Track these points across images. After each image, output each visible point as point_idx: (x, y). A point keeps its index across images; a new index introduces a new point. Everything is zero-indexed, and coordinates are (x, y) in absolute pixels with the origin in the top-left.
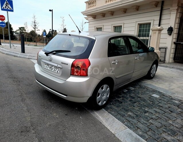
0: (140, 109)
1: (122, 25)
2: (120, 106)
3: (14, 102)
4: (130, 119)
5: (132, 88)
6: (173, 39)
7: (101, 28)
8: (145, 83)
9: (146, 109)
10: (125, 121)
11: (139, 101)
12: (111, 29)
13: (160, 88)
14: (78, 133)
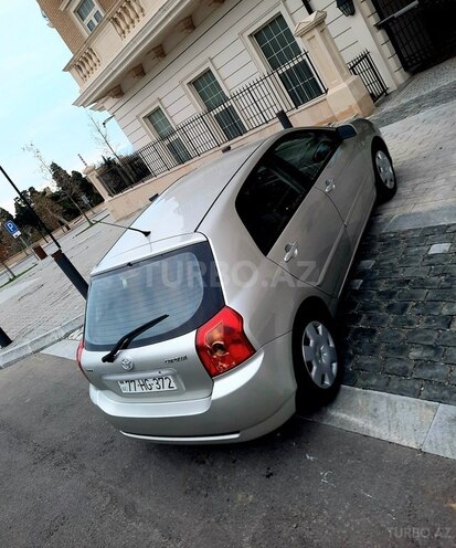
0: (428, 321)
1: (209, 65)
2: (376, 346)
3: (112, 534)
4: (429, 373)
5: (368, 264)
6: (366, 19)
7: (158, 109)
8: (387, 220)
9: (445, 311)
10: (417, 386)
11: (412, 296)
12: (187, 93)
13: (433, 211)
14: (335, 514)
